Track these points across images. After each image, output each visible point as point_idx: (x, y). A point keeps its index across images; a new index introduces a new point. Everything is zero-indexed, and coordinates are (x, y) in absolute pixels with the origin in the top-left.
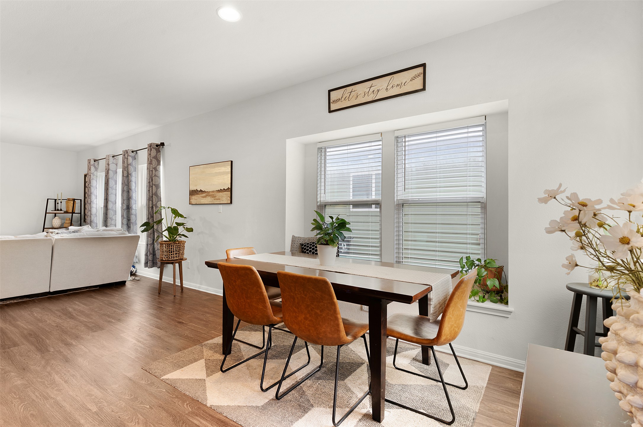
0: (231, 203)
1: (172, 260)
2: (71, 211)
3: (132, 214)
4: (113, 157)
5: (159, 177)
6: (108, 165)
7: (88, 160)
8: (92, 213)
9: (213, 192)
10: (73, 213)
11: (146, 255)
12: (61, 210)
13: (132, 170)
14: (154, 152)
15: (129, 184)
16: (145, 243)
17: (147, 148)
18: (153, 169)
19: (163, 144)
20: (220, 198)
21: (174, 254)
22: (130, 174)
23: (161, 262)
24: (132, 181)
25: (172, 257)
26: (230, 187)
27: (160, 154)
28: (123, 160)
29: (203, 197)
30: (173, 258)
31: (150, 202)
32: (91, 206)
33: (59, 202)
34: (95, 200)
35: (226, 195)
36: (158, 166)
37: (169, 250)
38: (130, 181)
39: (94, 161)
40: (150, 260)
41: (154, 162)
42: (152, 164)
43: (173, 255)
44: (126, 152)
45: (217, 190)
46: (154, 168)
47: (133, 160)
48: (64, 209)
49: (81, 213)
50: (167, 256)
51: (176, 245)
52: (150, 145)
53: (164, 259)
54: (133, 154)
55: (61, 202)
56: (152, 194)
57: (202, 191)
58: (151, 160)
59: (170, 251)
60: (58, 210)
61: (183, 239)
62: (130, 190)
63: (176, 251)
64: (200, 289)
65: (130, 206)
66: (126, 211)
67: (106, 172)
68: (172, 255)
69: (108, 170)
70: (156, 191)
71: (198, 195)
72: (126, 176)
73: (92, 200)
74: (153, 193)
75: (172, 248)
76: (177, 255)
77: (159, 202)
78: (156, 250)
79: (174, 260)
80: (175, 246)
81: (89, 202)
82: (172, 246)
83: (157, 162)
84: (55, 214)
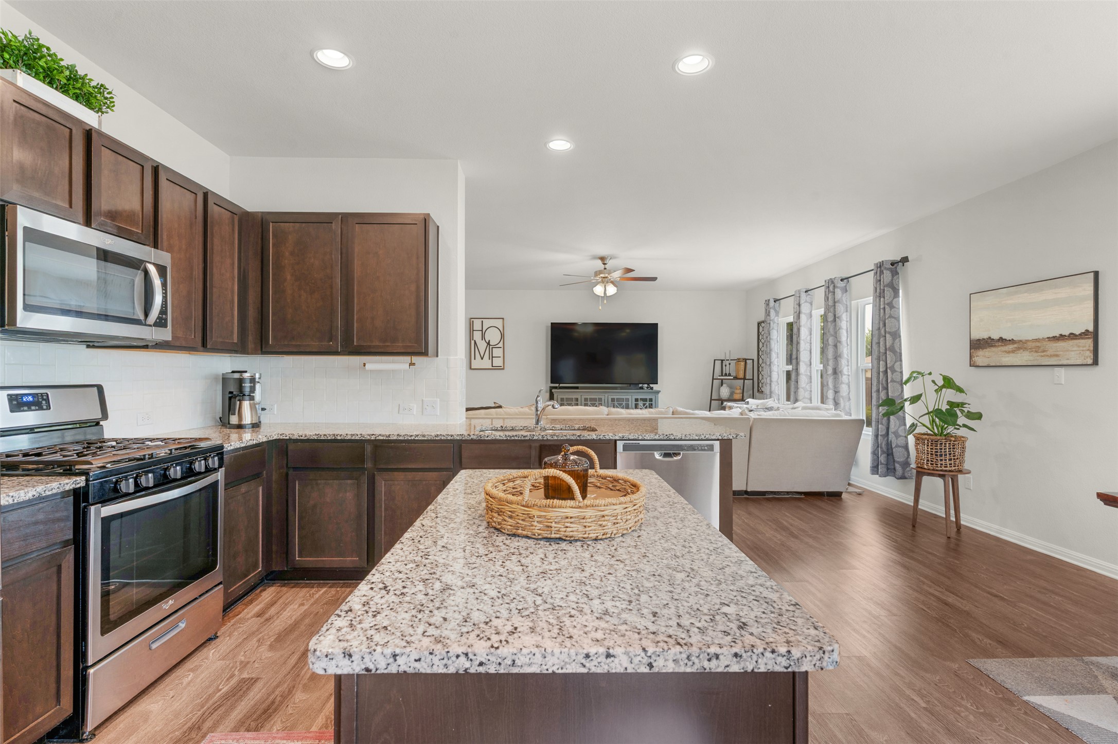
0: (1096, 362)
1: (941, 471)
2: (741, 376)
3: (842, 383)
4: (806, 292)
5: (898, 319)
6: (799, 305)
7: (766, 301)
8: (772, 380)
9: (1037, 340)
10: (744, 379)
11: (875, 453)
12: (730, 375)
13: (842, 311)
14: (887, 276)
15: (836, 333)
16: (871, 433)
17: (873, 270)
18: (886, 306)
19: (905, 260)
20: (1058, 353)
21: (946, 460)
22: (838, 318)
23: (917, 471)
24: (842, 329)
25: (942, 464)
26: (1091, 329)
27: (898, 278)
28: (825, 295)
29: (1009, 352)
30: (945, 467)
31: (881, 362)
32: (770, 369)
33: (727, 363)
34: (776, 360)
35: (1079, 346)
36: (895, 300)
37: (937, 452)
38: (839, 329)
39: (775, 302)
40: (882, 464)
41: (888, 293)
42: (884, 298)
43: (944, 461)
44: (832, 281)
45: (1048, 338)
46: (888, 304)
47: (843, 294)
48: (733, 374)
49: (753, 379)
50: (932, 461)
51: (949, 444)
52: (880, 266)
53: (926, 467)
54: (842, 284)
55: (730, 364)
56: (884, 348)
57: (1006, 340)
58: (882, 291)
59: (939, 454)
60: (726, 375)
61: (962, 432)
62: (838, 344)
63: (950, 454)
64: (1001, 534)
65: (840, 370)
66: (832, 377)
67: (795, 317)
68: (941, 460)
69: (799, 313)
70: (893, 344)
71: (993, 349)
72: (832, 321)
73: (772, 360)
74: (887, 347)
75: (941, 449)
76: (952, 462)
77: (898, 363)
78: (893, 446)
79: (946, 471)
80: (947, 445)
81: (768, 364)
82: (942, 444)
83: (893, 293)
84: (722, 380)
